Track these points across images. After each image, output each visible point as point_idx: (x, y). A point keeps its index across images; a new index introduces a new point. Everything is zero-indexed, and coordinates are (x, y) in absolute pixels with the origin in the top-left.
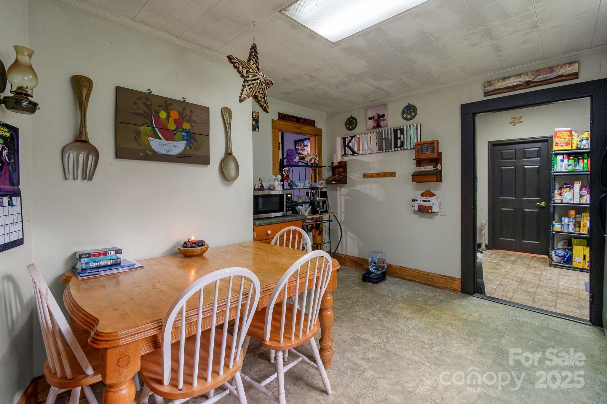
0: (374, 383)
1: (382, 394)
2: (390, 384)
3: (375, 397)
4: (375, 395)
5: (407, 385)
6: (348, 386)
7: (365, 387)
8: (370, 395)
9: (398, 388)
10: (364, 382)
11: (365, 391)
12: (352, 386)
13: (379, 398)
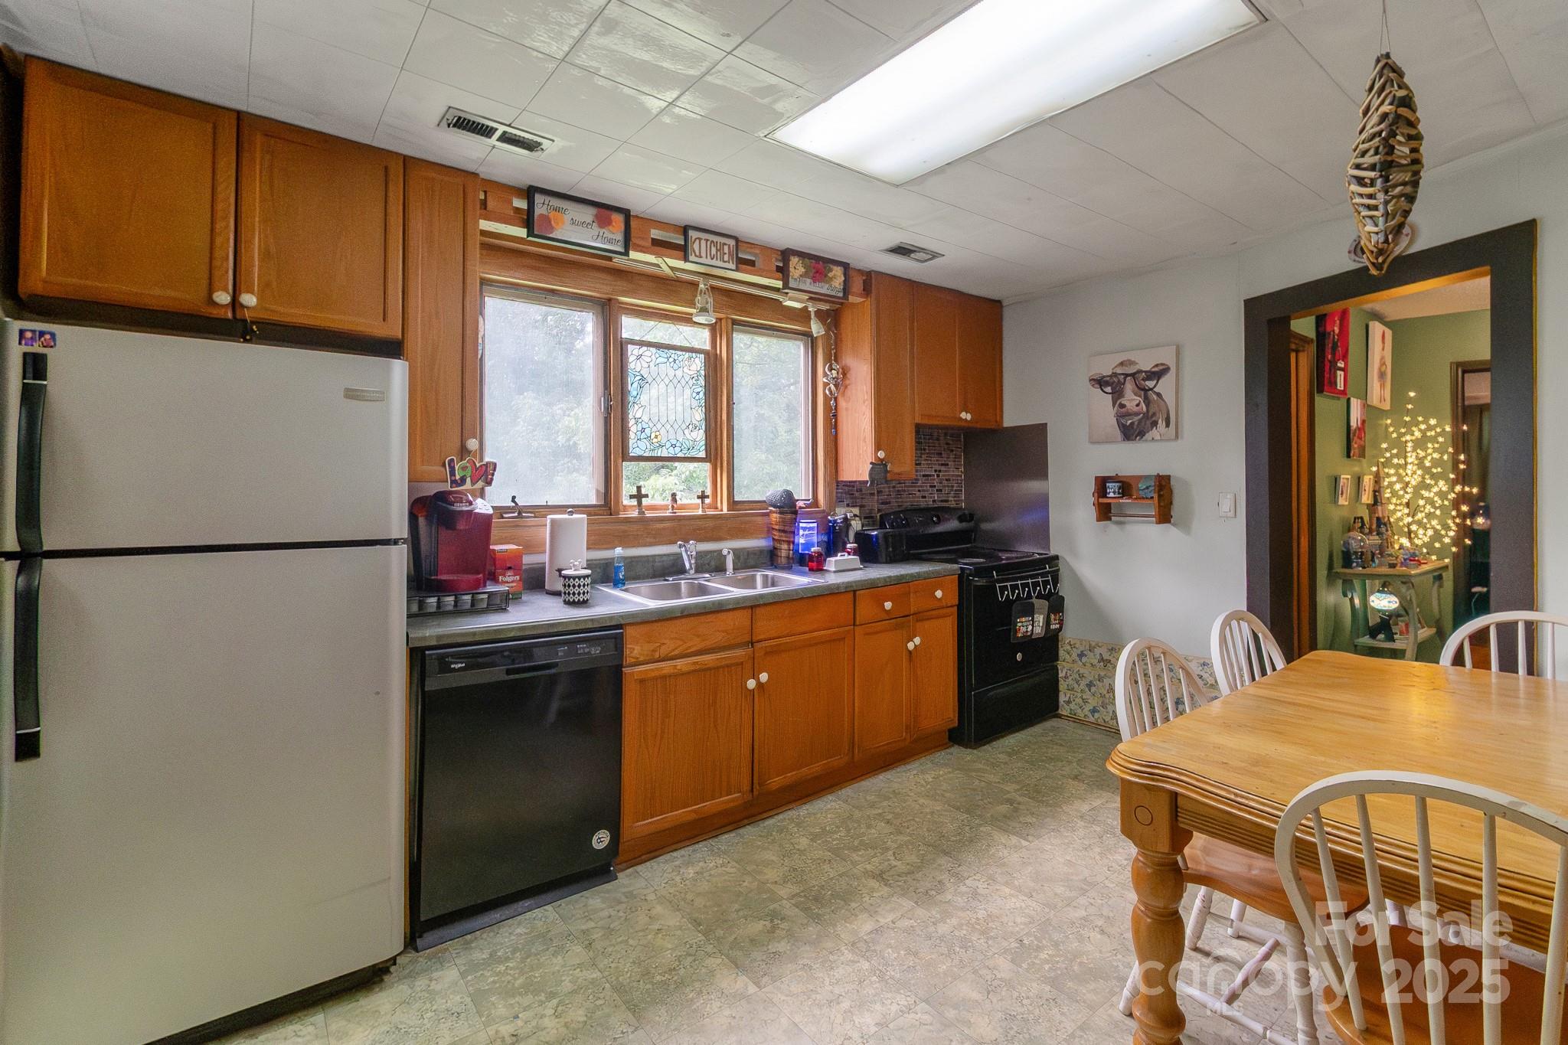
0: (1011, 1028)
1: (995, 1001)
2: (969, 1024)
3: (1015, 996)
4: (1014, 1001)
5: (927, 1018)
6: (1081, 1028)
7: (1036, 1021)
8: (1025, 1002)
9: (951, 1014)
10: (1038, 1035)
11: (1037, 1012)
12: (1070, 1027)
13: (1003, 993)
